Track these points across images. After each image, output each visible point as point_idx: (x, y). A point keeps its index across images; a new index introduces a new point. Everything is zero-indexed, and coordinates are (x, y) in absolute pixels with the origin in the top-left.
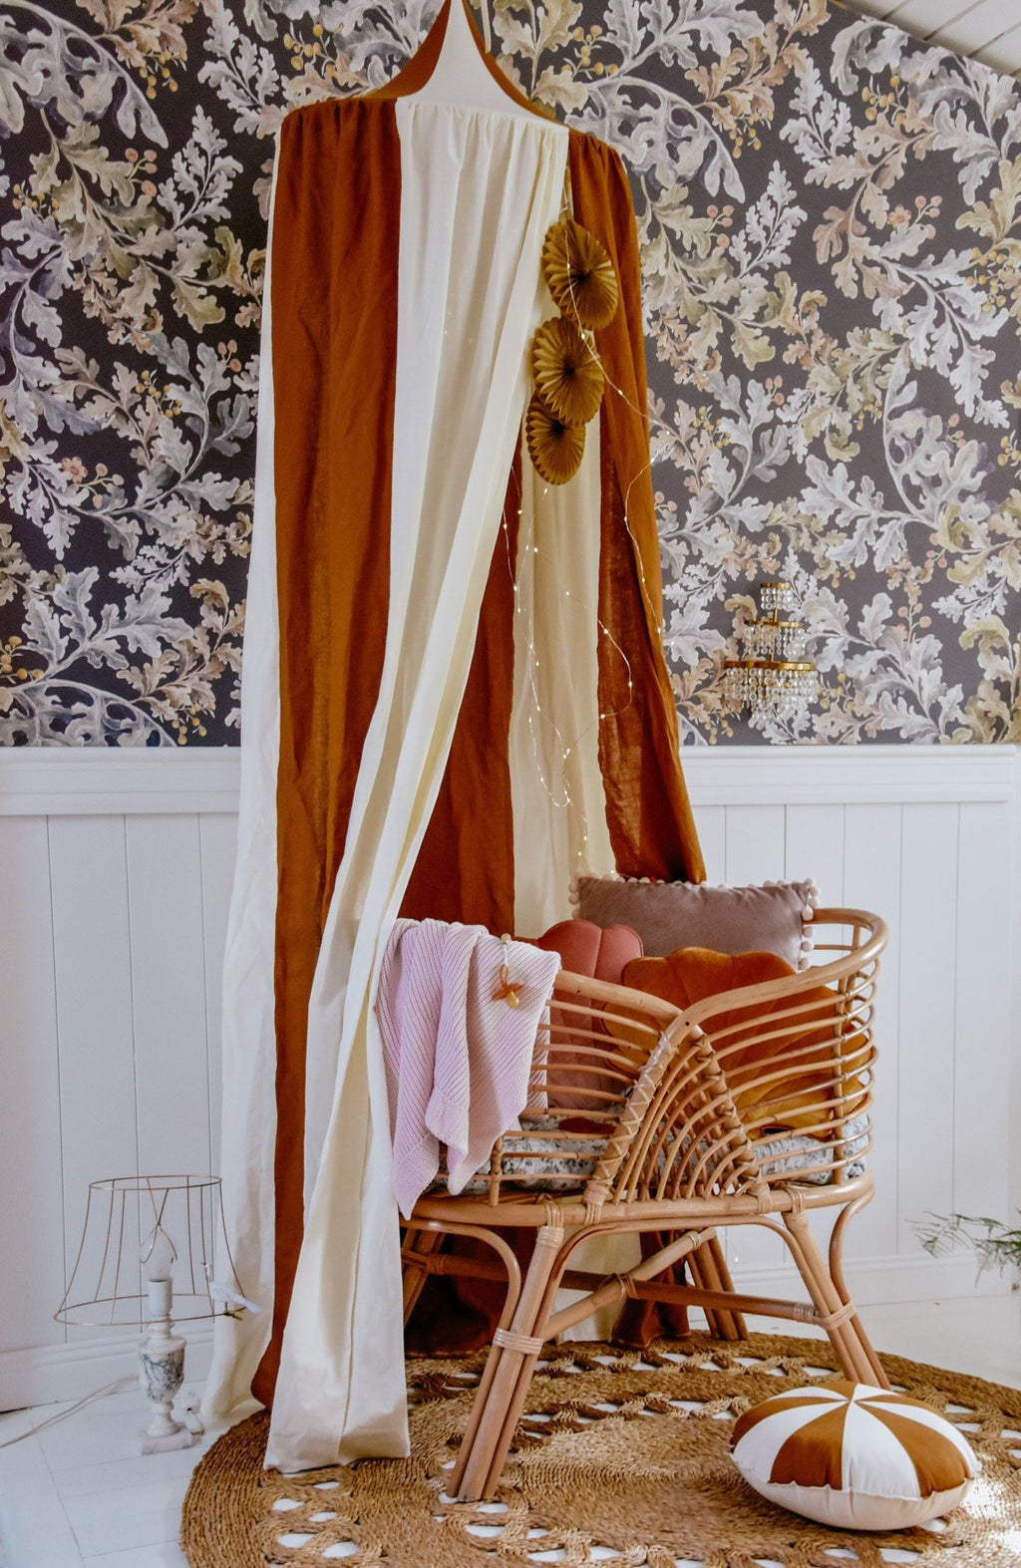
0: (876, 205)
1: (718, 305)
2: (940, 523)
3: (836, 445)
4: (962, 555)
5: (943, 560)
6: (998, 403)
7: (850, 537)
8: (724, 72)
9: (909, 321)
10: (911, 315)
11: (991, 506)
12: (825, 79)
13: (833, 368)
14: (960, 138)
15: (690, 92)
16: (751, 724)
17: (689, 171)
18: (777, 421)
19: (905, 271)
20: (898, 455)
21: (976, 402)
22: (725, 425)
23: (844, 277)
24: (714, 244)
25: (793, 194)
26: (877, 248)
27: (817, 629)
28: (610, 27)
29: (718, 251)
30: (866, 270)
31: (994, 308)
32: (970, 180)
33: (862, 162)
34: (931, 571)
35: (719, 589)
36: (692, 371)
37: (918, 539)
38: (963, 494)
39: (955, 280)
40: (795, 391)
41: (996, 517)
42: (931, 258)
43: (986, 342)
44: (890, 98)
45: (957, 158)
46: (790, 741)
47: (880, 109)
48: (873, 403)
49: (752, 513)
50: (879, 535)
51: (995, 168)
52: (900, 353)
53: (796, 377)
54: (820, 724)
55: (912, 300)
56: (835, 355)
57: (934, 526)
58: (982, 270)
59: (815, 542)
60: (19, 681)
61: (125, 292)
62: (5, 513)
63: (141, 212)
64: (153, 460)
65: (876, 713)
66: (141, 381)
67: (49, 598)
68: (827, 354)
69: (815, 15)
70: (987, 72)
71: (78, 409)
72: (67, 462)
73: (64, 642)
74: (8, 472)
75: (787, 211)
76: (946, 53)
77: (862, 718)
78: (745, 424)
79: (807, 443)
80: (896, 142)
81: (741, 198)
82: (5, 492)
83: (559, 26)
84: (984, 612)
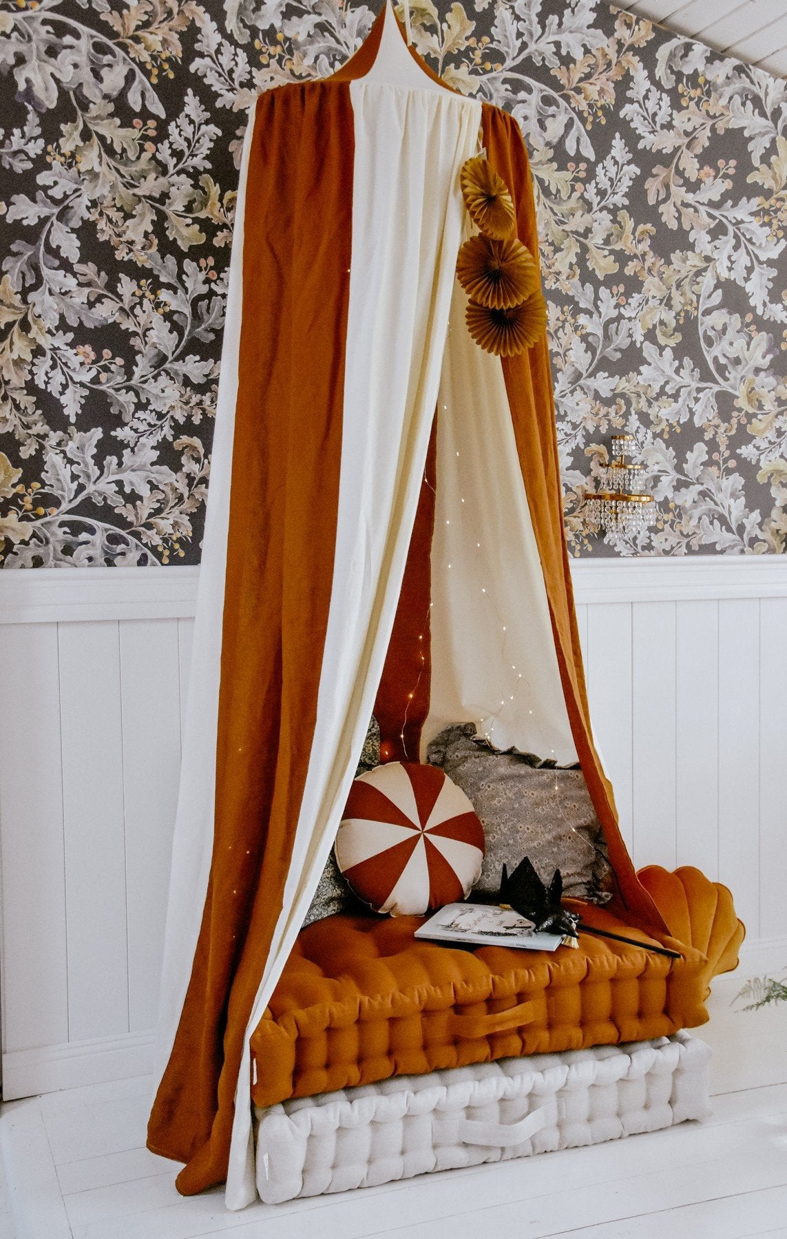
0: (690, 164)
1: (576, 233)
2: (741, 392)
3: (664, 334)
4: (757, 414)
5: (744, 418)
6: (780, 306)
7: (676, 401)
8: (578, 71)
9: (715, 246)
10: (717, 243)
11: (777, 379)
12: (651, 77)
13: (661, 279)
14: (748, 120)
15: (555, 84)
16: (606, 541)
17: (554, 138)
18: (620, 317)
19: (712, 211)
20: (710, 342)
21: (765, 305)
22: (582, 319)
23: (668, 214)
24: (573, 190)
25: (630, 156)
26: (691, 195)
27: (654, 469)
28: (496, 38)
29: (576, 195)
30: (684, 210)
31: (775, 238)
32: (756, 149)
33: (679, 134)
34: (735, 426)
35: (580, 440)
36: (558, 280)
37: (725, 403)
38: (757, 371)
39: (747, 219)
40: (633, 295)
41: (781, 387)
42: (730, 202)
43: (770, 263)
44: (699, 91)
45: (746, 134)
46: (635, 554)
47: (691, 99)
48: (691, 305)
49: (604, 383)
50: (697, 400)
51: (773, 141)
52: (709, 269)
53: (634, 285)
54: (657, 540)
55: (717, 232)
56: (662, 269)
57: (736, 393)
58: (766, 212)
59: (650, 405)
60: (38, 517)
61: (129, 222)
62: (31, 388)
63: (143, 164)
64: (147, 346)
65: (698, 531)
66: (140, 287)
67: (63, 452)
68: (656, 269)
69: (643, 33)
70: (765, 76)
71: (90, 308)
72: (81, 349)
73: (74, 486)
74: (35, 356)
75: (626, 167)
76: (736, 62)
77: (687, 536)
78: (597, 319)
79: (643, 332)
80: (702, 121)
81: (593, 158)
82: (31, 372)
83: (458, 37)
84: (774, 457)
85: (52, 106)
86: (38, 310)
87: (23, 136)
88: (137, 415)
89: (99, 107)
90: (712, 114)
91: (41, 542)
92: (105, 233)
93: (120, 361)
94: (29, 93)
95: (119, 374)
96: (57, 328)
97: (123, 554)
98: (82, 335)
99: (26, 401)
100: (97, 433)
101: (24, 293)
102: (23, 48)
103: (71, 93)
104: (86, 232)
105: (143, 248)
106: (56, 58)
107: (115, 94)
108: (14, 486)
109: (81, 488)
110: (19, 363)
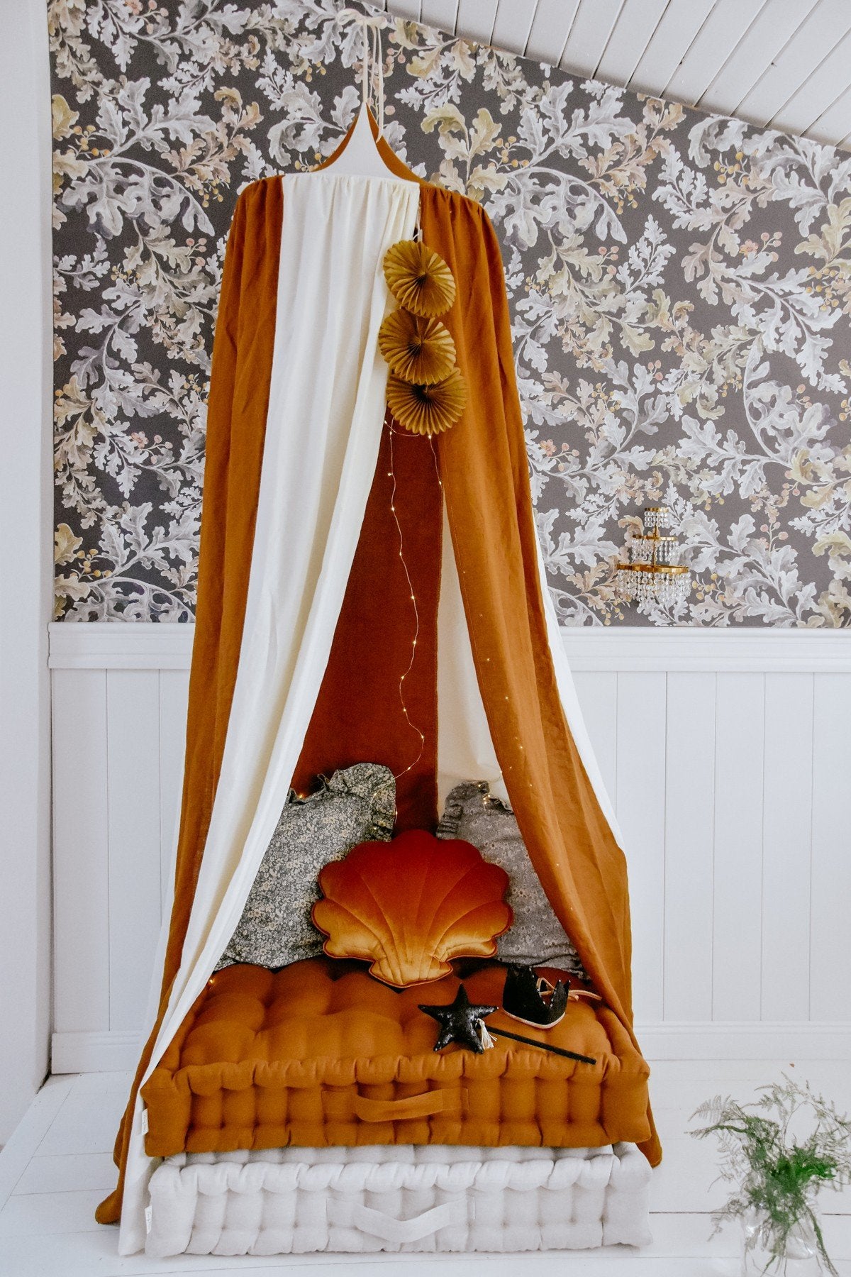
0: (731, 242)
1: (609, 313)
2: (793, 463)
3: (705, 408)
4: (812, 486)
5: (796, 490)
6: (837, 376)
7: (719, 473)
8: (606, 160)
9: (761, 320)
10: (762, 315)
11: (835, 451)
12: (685, 158)
13: (701, 354)
14: (794, 191)
15: (583, 174)
16: (639, 610)
17: (584, 225)
18: (657, 392)
19: (754, 284)
20: (757, 415)
21: (819, 375)
22: (616, 396)
23: (708, 291)
24: (605, 272)
25: (665, 236)
26: (732, 270)
27: (693, 541)
28: (522, 137)
29: (608, 277)
30: (724, 285)
31: (830, 308)
32: (804, 220)
33: (717, 212)
34: (787, 498)
35: (613, 512)
36: (590, 359)
37: (775, 476)
38: (812, 442)
39: (797, 290)
40: (671, 370)
41: (839, 459)
42: (776, 275)
43: (824, 333)
44: (736, 168)
45: (792, 205)
46: (671, 624)
47: (728, 176)
48: (735, 378)
49: (640, 457)
50: (742, 472)
51: (824, 210)
52: (755, 342)
53: (672, 361)
54: (696, 611)
55: (763, 305)
56: (702, 344)
57: (788, 465)
58: (818, 282)
59: (690, 477)
60: (95, 578)
61: (181, 326)
62: (92, 469)
63: (194, 275)
64: (194, 431)
65: (742, 603)
66: (188, 381)
67: (118, 523)
68: (695, 344)
69: (674, 117)
70: (811, 145)
71: (144, 401)
72: (136, 435)
73: (127, 552)
74: (96, 443)
75: (660, 248)
76: (778, 134)
77: (731, 607)
78: (632, 394)
79: (682, 407)
80: (742, 196)
81: (625, 241)
82: (92, 456)
83: (485, 139)
84: (832, 529)
85: (118, 234)
86: (99, 404)
87: (92, 260)
88: (182, 491)
89: (158, 231)
90: (752, 188)
91: (97, 600)
92: (159, 336)
93: (169, 445)
94: (99, 226)
95: (167, 456)
96: (116, 419)
97: (167, 612)
98: (137, 424)
99: (88, 480)
100: (147, 507)
101: (89, 390)
102: (95, 189)
103: (135, 222)
104: (143, 336)
105: (192, 348)
106: (122, 194)
107: (172, 219)
108: (75, 552)
109: (133, 554)
110: (82, 449)
